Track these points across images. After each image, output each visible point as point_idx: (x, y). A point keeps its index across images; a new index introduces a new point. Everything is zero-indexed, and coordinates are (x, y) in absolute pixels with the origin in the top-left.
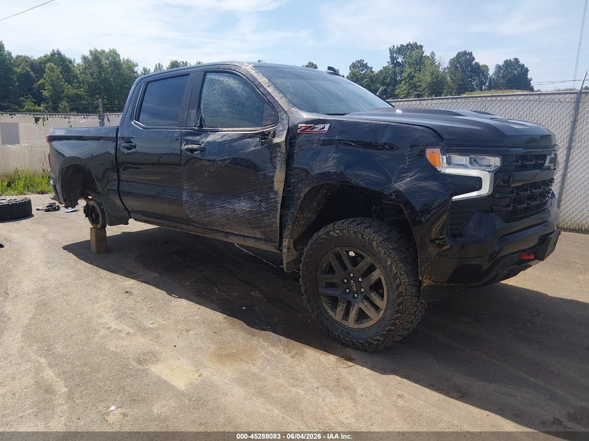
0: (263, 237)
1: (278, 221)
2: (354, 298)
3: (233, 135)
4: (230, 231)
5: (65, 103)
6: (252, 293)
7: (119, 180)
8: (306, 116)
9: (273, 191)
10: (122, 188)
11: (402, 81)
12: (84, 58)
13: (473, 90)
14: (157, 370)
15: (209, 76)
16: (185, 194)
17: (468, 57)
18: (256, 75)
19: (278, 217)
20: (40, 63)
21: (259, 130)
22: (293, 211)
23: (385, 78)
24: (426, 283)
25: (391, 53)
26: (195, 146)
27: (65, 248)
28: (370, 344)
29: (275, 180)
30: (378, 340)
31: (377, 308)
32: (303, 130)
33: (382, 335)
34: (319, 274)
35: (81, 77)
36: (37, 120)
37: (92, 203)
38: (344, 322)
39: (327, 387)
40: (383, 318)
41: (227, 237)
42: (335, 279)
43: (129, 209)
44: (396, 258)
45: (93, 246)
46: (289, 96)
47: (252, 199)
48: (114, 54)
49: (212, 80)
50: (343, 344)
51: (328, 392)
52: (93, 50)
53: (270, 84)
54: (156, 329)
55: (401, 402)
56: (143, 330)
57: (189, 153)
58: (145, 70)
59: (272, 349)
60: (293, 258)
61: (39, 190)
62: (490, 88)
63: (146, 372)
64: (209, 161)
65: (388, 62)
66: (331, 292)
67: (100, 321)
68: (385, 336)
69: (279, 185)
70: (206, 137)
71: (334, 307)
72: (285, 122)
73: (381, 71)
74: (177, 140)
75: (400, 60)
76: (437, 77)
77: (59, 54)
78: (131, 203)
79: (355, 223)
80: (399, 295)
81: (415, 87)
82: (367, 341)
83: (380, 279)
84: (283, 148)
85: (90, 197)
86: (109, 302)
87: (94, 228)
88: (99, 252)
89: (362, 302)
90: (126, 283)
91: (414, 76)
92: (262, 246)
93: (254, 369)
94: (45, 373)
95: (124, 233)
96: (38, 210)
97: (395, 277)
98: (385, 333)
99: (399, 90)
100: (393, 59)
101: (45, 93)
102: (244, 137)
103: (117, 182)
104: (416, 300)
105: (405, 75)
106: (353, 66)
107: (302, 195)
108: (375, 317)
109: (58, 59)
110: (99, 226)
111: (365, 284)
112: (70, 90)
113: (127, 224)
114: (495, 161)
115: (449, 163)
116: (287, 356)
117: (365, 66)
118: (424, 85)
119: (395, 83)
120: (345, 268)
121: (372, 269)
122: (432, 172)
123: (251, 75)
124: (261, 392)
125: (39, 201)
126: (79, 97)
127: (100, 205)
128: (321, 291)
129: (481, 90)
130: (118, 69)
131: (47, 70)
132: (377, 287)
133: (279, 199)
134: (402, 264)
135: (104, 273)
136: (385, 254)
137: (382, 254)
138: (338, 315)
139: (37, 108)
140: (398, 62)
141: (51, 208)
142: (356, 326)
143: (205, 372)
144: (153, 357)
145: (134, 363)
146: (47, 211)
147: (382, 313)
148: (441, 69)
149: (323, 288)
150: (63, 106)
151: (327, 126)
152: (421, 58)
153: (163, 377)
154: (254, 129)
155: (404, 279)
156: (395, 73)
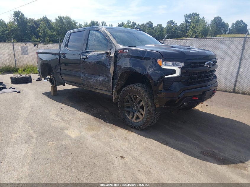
0: (107, 90)
1: (111, 84)
2: (136, 111)
3: (97, 53)
4: (96, 88)
5: (48, 38)
6: (105, 111)
7: (60, 69)
8: (121, 47)
9: (110, 74)
10: (61, 72)
11: (189, 29)
12: (56, 19)
13: (221, 34)
14: (66, 132)
15: (91, 32)
16: (82, 74)
17: (219, 19)
18: (106, 32)
19: (111, 83)
20: (38, 21)
21: (106, 51)
22: (116, 81)
23: (182, 28)
24: (157, 106)
25: (185, 17)
26: (85, 57)
27: (43, 94)
28: (140, 127)
29: (111, 69)
30: (142, 126)
31: (142, 115)
32: (120, 52)
33: (143, 124)
34: (124, 103)
35: (55, 27)
36: (35, 45)
37: (52, 77)
38: (132, 120)
39: (121, 139)
40: (144, 118)
41: (96, 90)
42: (129, 105)
43: (64, 79)
44: (148, 97)
45: (52, 93)
46: (117, 40)
47: (103, 76)
48: (68, 18)
49: (92, 33)
50: (131, 127)
51: (121, 141)
52: (59, 16)
53: (111, 35)
54: (69, 120)
55: (144, 145)
56: (64, 120)
57: (83, 59)
58: (80, 25)
59: (107, 128)
60: (116, 97)
61: (35, 73)
62: (229, 33)
63: (63, 133)
64: (89, 62)
65: (184, 21)
66: (128, 109)
67: (50, 117)
68: (144, 124)
69: (112, 72)
70: (89, 54)
71: (129, 115)
72: (114, 49)
73: (181, 25)
74: (79, 55)
75: (189, 20)
76: (205, 28)
77: (46, 18)
78: (65, 78)
79: (135, 85)
80: (148, 110)
81: (195, 32)
82: (139, 126)
83: (143, 104)
84: (113, 58)
85: (52, 75)
86: (55, 112)
87: (52, 86)
88: (54, 96)
89: (138, 113)
90: (62, 106)
91: (195, 28)
92: (107, 93)
93: (99, 133)
94: (30, 132)
95: (65, 89)
96: (34, 80)
97: (147, 104)
98: (144, 123)
99: (188, 33)
100: (186, 20)
101: (40, 34)
102: (101, 54)
103: (60, 70)
104: (154, 112)
105: (191, 27)
106: (168, 23)
107: (119, 75)
108: (141, 118)
109: (46, 20)
110: (54, 86)
111: (139, 106)
112: (50, 33)
113: (65, 85)
114: (182, 64)
115: (165, 65)
116: (111, 130)
117: (174, 23)
118: (199, 31)
119: (187, 30)
120: (132, 101)
121: (141, 101)
122: (159, 68)
123: (105, 32)
124: (99, 140)
125: (34, 77)
126: (54, 36)
127: (54, 78)
128: (125, 109)
129: (225, 34)
130: (70, 24)
131: (41, 24)
132: (142, 107)
133: (112, 76)
134: (149, 99)
135: (55, 102)
136: (144, 96)
137: (143, 96)
138: (130, 117)
139: (37, 40)
140: (188, 21)
141: (39, 79)
142: (135, 121)
143: (82, 133)
144: (66, 128)
145: (59, 130)
146: (37, 80)
147: (143, 116)
148: (207, 25)
149: (125, 108)
150: (47, 39)
151: (128, 51)
152: (199, 19)
153: (68, 134)
154: (104, 51)
155: (150, 104)
156: (187, 26)
